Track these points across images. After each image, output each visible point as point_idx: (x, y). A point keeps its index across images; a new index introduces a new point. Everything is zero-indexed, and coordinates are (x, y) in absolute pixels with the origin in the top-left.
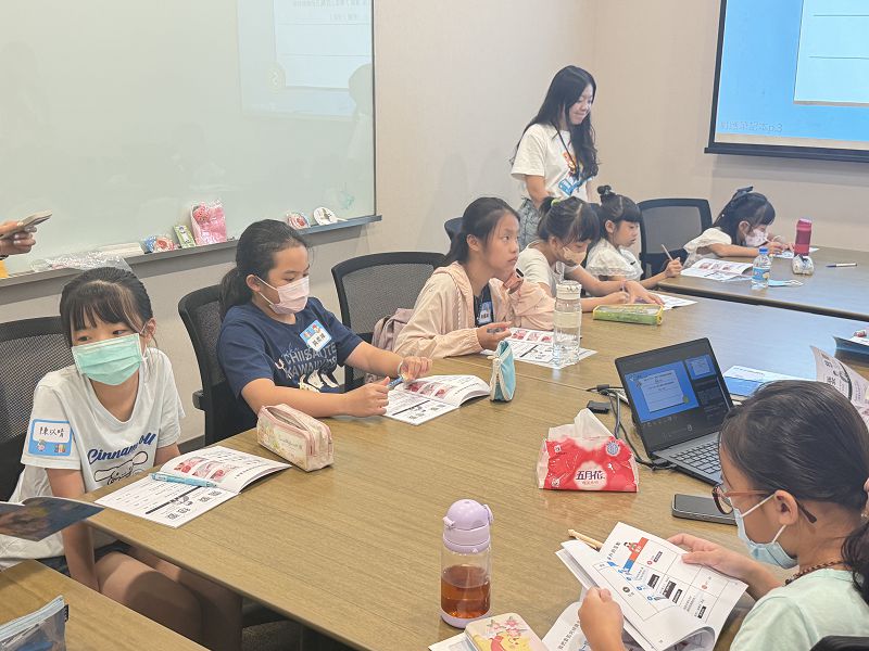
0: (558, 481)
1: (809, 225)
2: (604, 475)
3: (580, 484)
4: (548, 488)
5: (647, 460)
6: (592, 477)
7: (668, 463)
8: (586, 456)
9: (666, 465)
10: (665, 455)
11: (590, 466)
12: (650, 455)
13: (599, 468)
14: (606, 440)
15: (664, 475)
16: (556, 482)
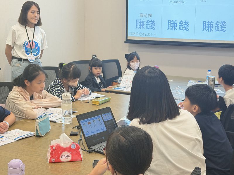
0: (54, 159)
2: (71, 156)
3: (62, 160)
4: (51, 162)
5: (88, 150)
6: (66, 157)
7: (95, 150)
8: (64, 150)
10: (93, 148)
11: (66, 153)
12: (89, 148)
13: (69, 154)
14: (71, 143)
16: (53, 160)
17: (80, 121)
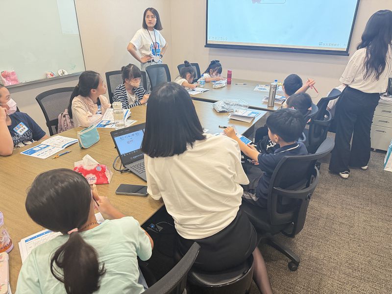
1: (231, 72)
2: (96, 178)
6: (91, 180)
9: (128, 170)
11: (90, 176)
12: (124, 167)
13: (94, 176)
14: (96, 166)
15: (124, 174)
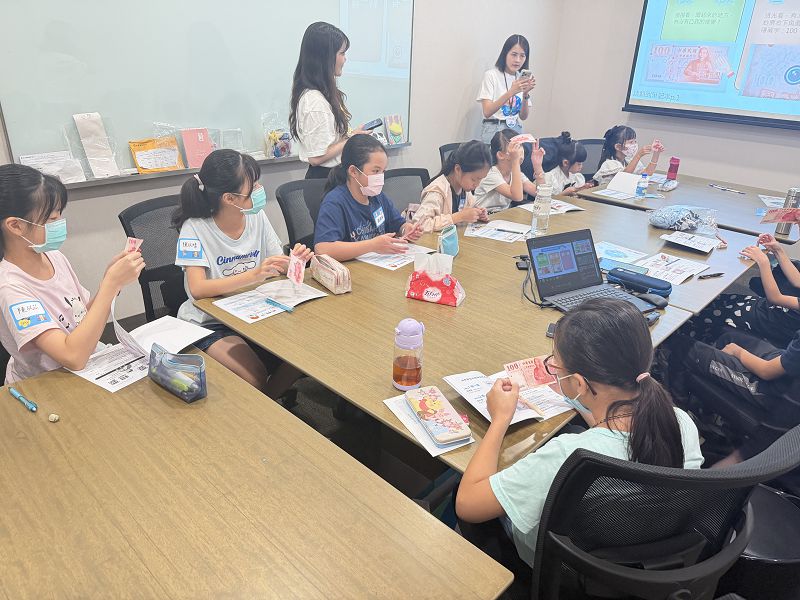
1: (678, 160)
5: (539, 302)
7: (551, 304)
9: (550, 305)
10: (550, 300)
12: (542, 299)
15: (548, 311)
17: (532, 251)
